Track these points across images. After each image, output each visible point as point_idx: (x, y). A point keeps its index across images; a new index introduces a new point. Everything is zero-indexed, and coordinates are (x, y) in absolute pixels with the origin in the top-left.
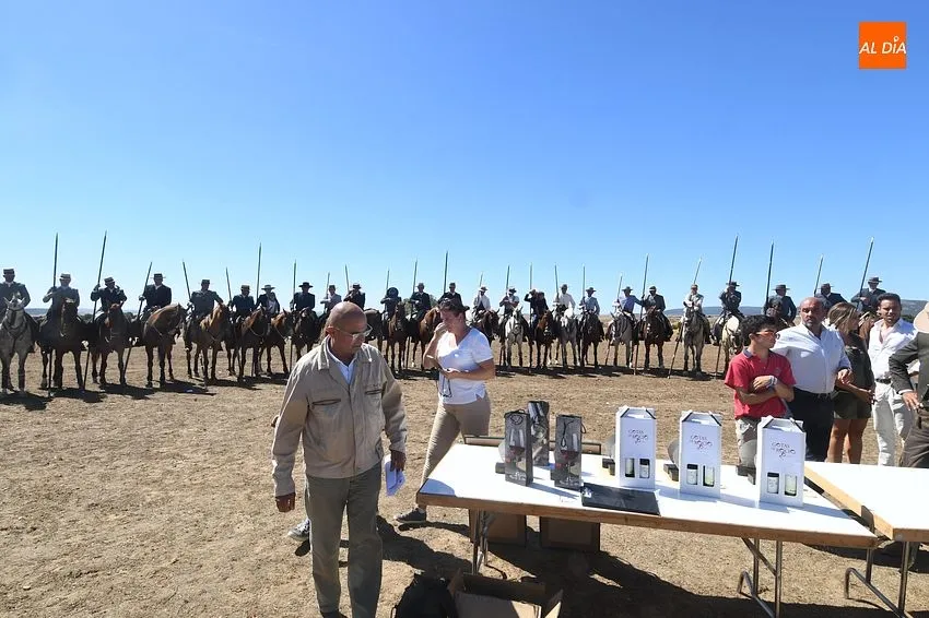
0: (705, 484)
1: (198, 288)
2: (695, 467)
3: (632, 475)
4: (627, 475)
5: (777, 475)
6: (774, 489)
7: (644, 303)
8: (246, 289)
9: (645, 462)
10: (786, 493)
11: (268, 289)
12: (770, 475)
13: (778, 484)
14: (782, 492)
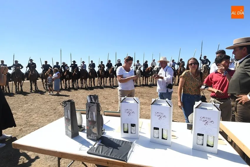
0: (163, 138)
1: (44, 63)
2: (157, 129)
3: (127, 132)
4: (125, 132)
5: (203, 135)
6: (201, 143)
7: (178, 64)
8: (57, 63)
9: (133, 125)
10: (208, 145)
11: (64, 63)
12: (199, 135)
13: (203, 139)
14: (205, 144)
